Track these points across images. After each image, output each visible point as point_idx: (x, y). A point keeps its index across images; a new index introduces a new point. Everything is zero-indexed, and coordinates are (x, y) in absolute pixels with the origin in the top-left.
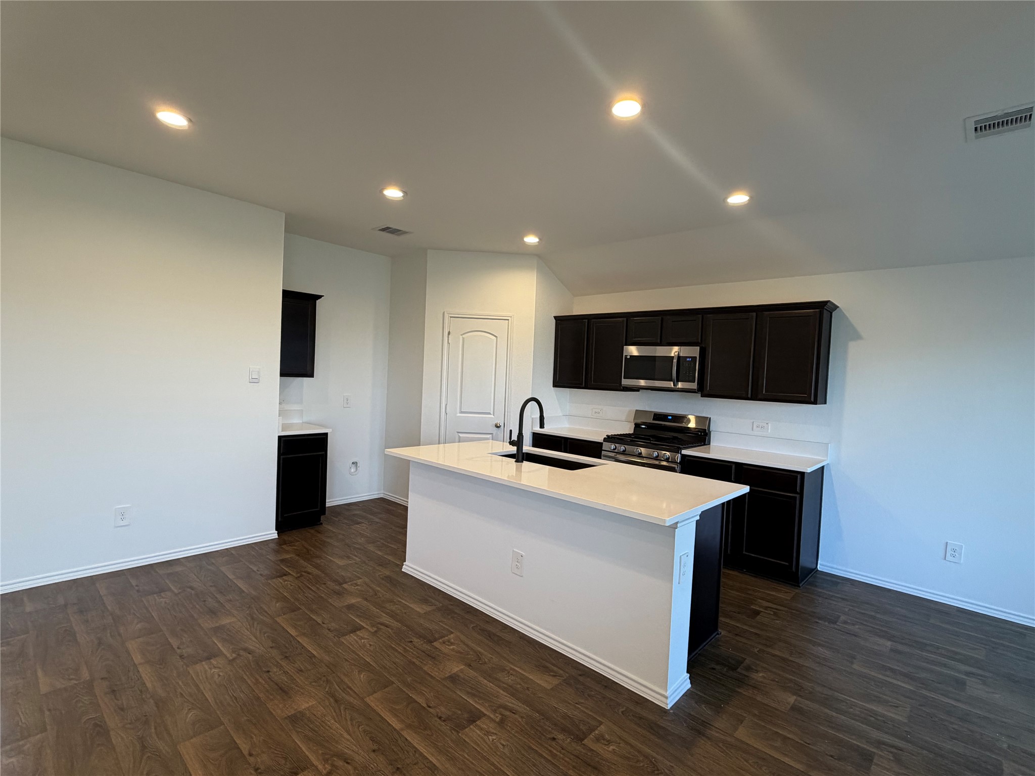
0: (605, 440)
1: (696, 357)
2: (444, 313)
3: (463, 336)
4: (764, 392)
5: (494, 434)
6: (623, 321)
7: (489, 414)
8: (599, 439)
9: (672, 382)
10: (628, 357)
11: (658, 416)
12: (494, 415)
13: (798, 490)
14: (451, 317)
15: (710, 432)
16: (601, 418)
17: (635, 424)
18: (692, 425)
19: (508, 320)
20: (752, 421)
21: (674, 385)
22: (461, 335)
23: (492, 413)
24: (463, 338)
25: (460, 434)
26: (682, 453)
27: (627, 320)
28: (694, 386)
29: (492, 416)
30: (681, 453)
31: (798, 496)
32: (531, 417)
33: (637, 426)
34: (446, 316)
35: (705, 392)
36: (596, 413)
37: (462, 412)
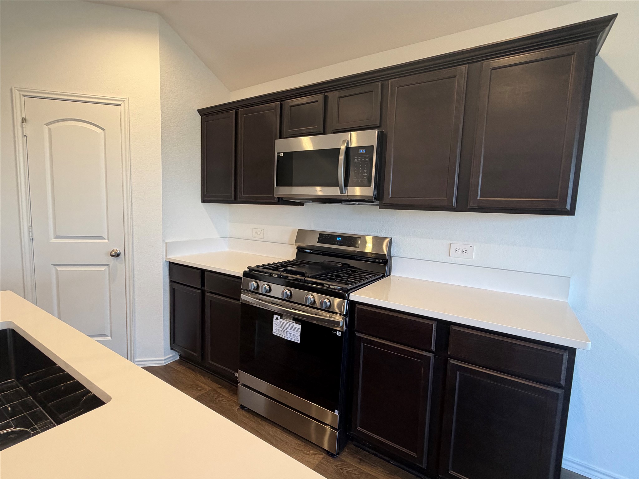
0: (246, 274)
1: (373, 146)
2: (11, 90)
3: (50, 126)
4: (479, 198)
5: (111, 266)
6: (276, 106)
7: (102, 238)
8: (238, 271)
9: (338, 188)
10: (282, 155)
11: (324, 238)
12: (108, 239)
13: (563, 383)
14: (25, 96)
15: (391, 258)
16: (261, 240)
17: (297, 248)
18: (369, 248)
19: (119, 105)
20: (449, 242)
21: (341, 192)
22: (47, 124)
23: (106, 237)
24: (50, 130)
25: (57, 268)
26: (350, 299)
27: (281, 105)
28: (369, 191)
29: (106, 241)
30: (348, 299)
31: (560, 391)
32: (163, 241)
33: (301, 250)
34: (16, 94)
35: (386, 201)
36: (256, 233)
37: (57, 237)
